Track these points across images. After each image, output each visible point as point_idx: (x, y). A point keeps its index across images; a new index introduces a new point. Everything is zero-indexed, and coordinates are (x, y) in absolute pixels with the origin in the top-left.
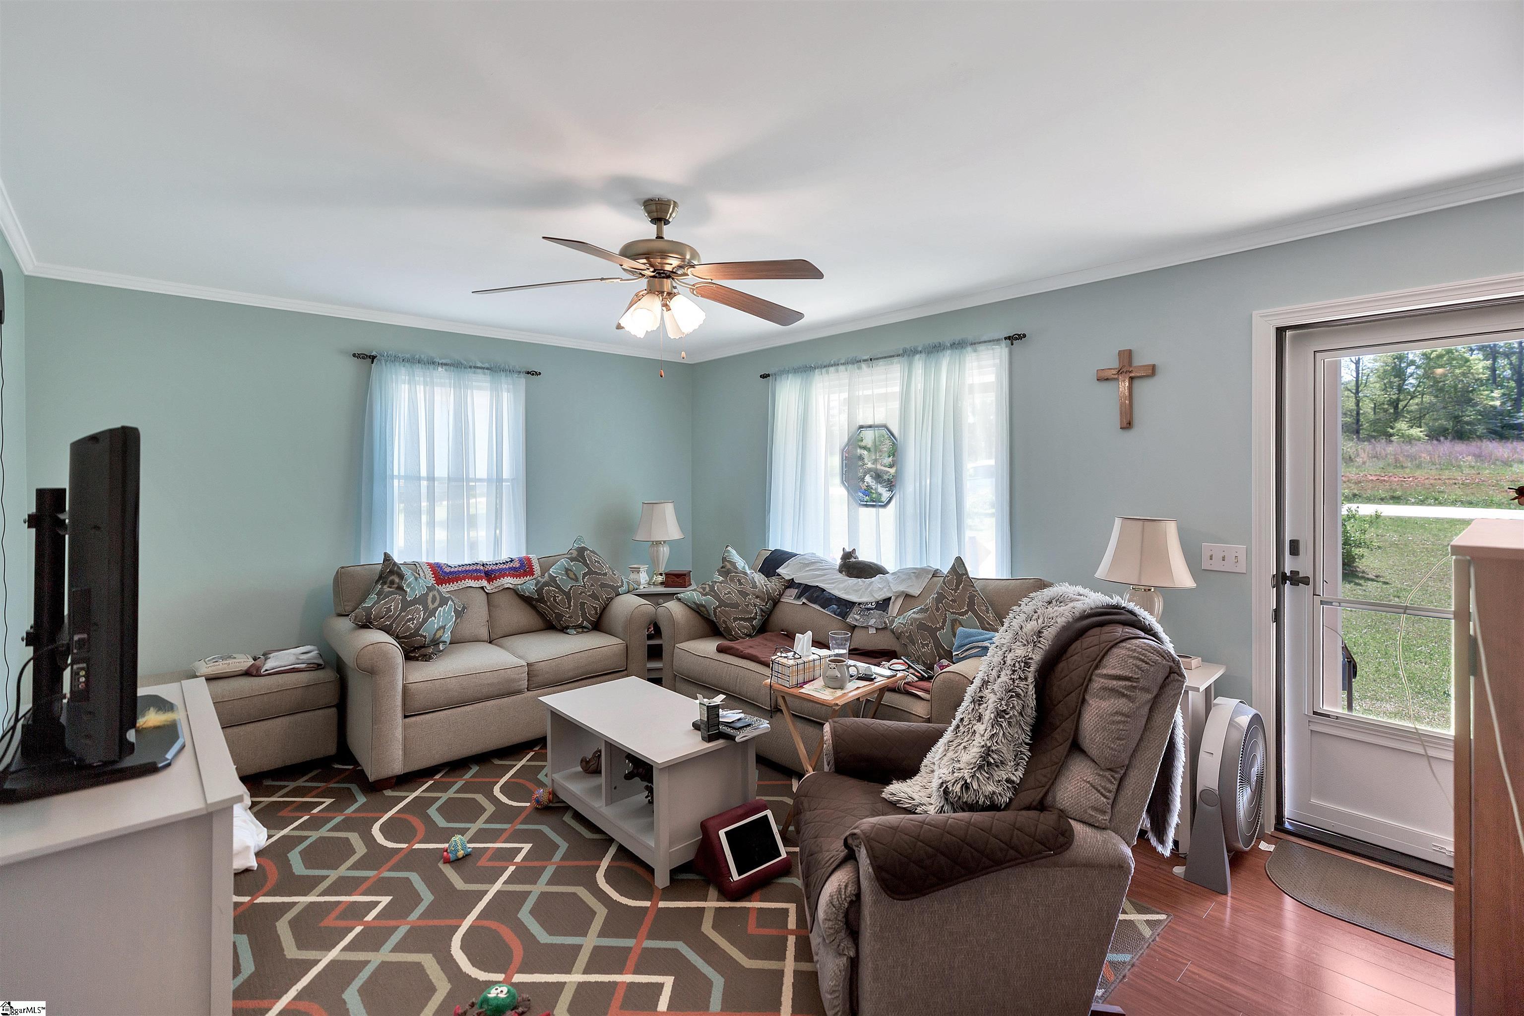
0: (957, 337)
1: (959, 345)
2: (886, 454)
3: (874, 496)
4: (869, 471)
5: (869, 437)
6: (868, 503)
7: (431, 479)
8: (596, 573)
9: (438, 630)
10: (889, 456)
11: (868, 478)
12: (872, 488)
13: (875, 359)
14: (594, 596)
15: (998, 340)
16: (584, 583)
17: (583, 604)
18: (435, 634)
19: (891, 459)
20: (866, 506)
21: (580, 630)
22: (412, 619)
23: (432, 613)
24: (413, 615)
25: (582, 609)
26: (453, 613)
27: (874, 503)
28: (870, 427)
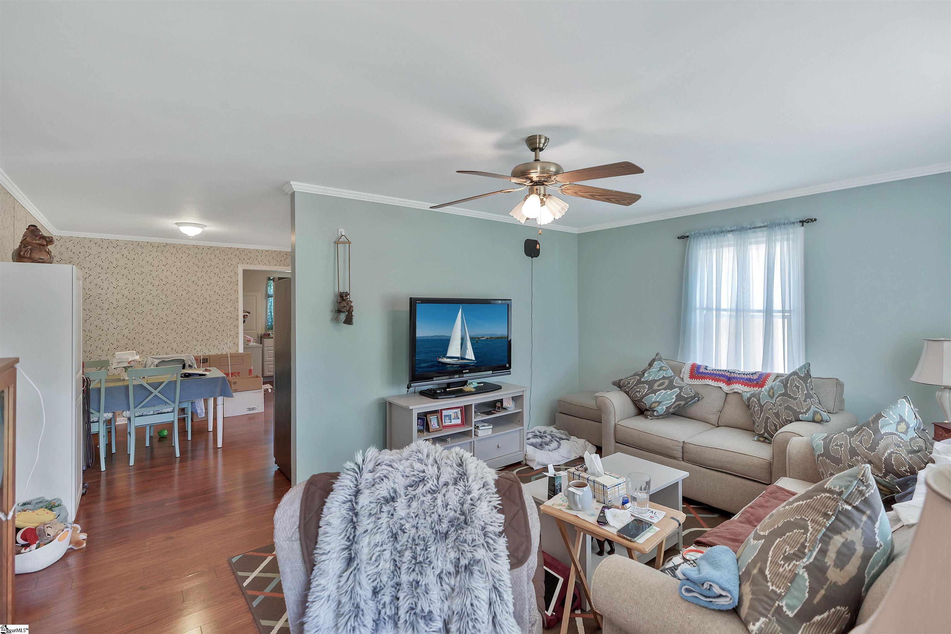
7: (718, 310)
8: (789, 396)
9: (654, 402)
14: (777, 415)
16: (776, 401)
17: (768, 418)
18: (651, 405)
21: (762, 439)
22: (639, 392)
23: (655, 392)
24: (640, 390)
25: (766, 423)
26: (674, 396)
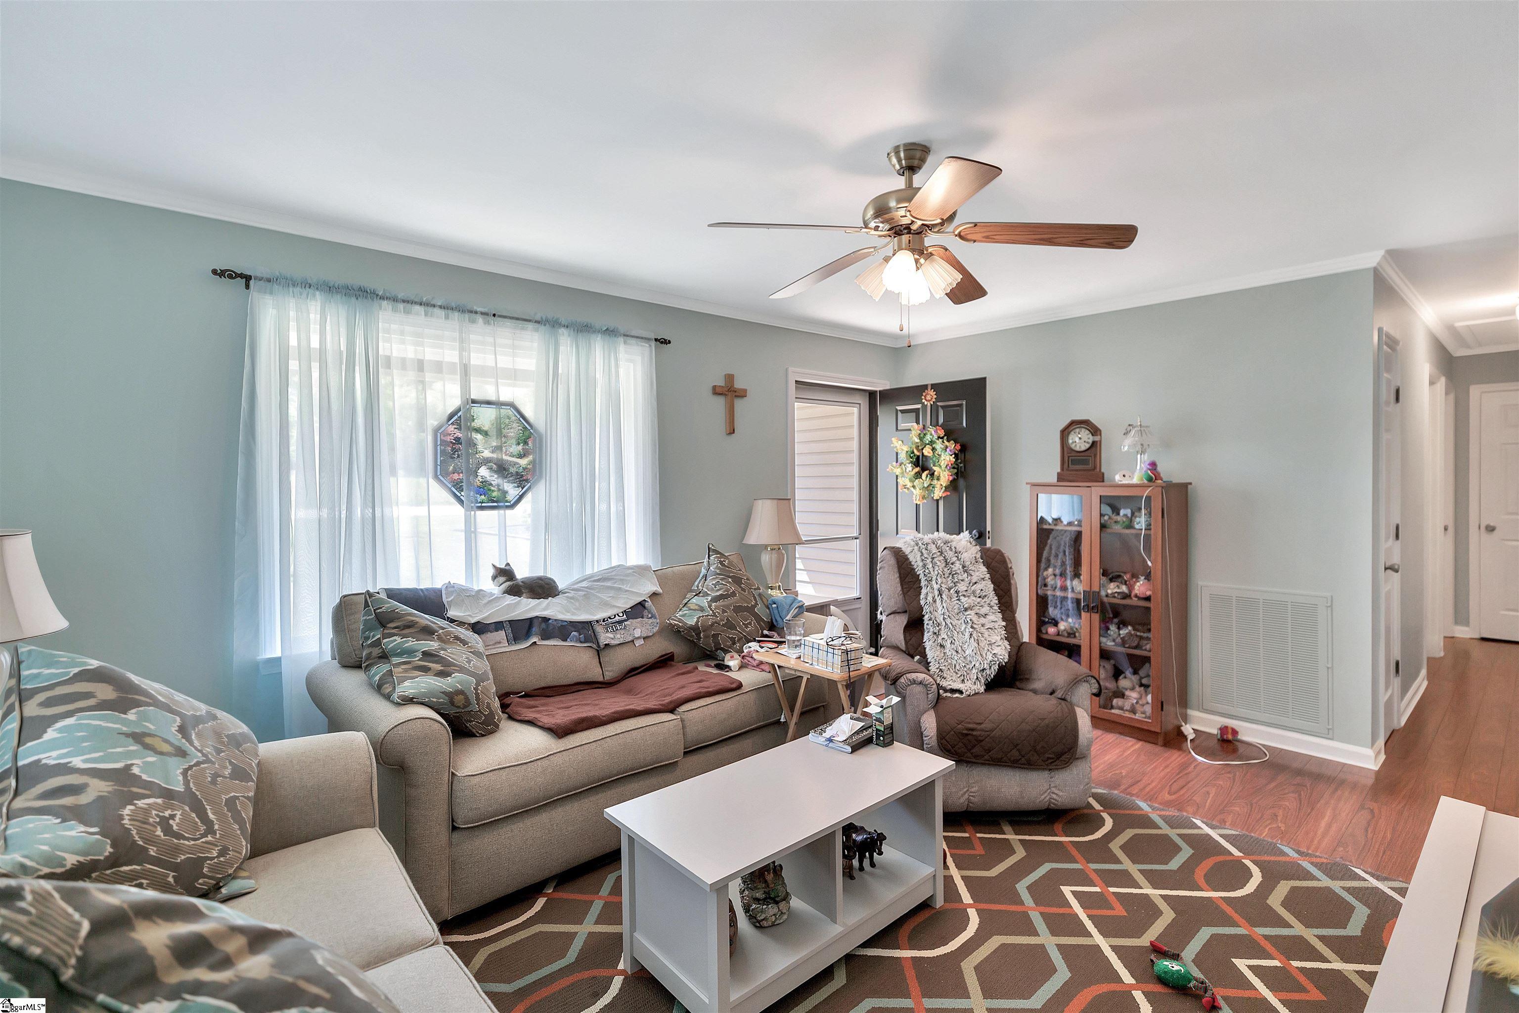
0: (612, 325)
1: (610, 332)
2: (514, 441)
3: (495, 494)
4: (486, 461)
5: (485, 417)
6: (483, 505)
10: (519, 444)
11: (483, 472)
12: (491, 484)
13: (500, 316)
15: (649, 339)
19: (520, 447)
20: (482, 508)
27: (495, 504)
28: (489, 403)
